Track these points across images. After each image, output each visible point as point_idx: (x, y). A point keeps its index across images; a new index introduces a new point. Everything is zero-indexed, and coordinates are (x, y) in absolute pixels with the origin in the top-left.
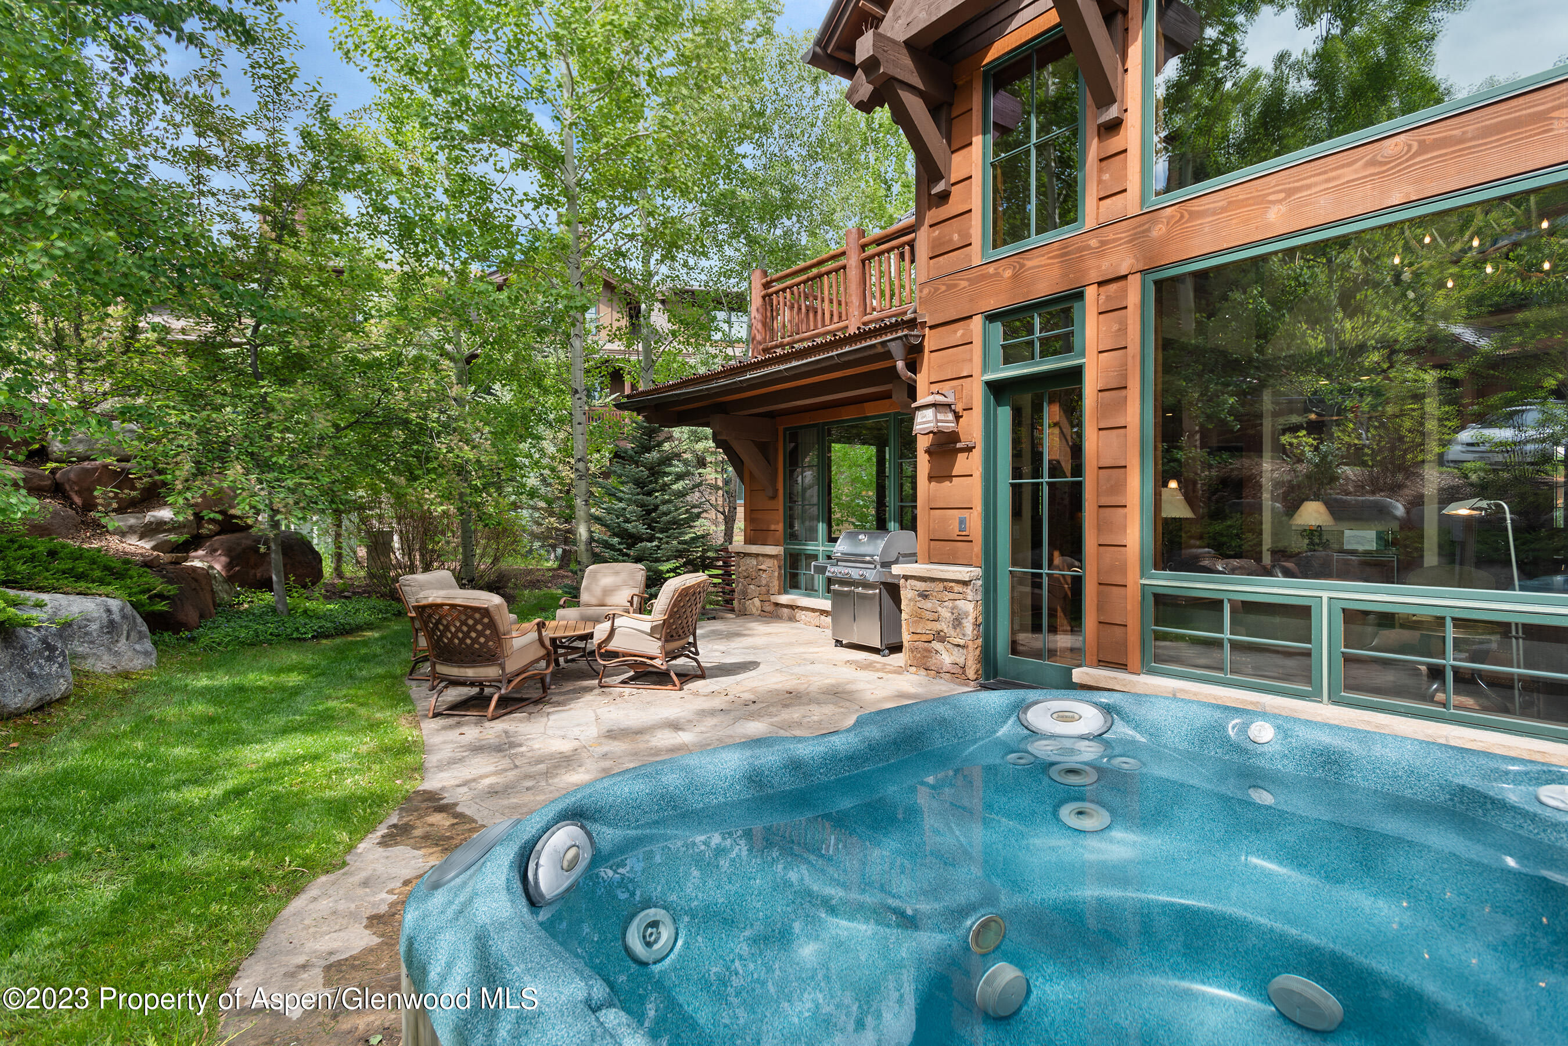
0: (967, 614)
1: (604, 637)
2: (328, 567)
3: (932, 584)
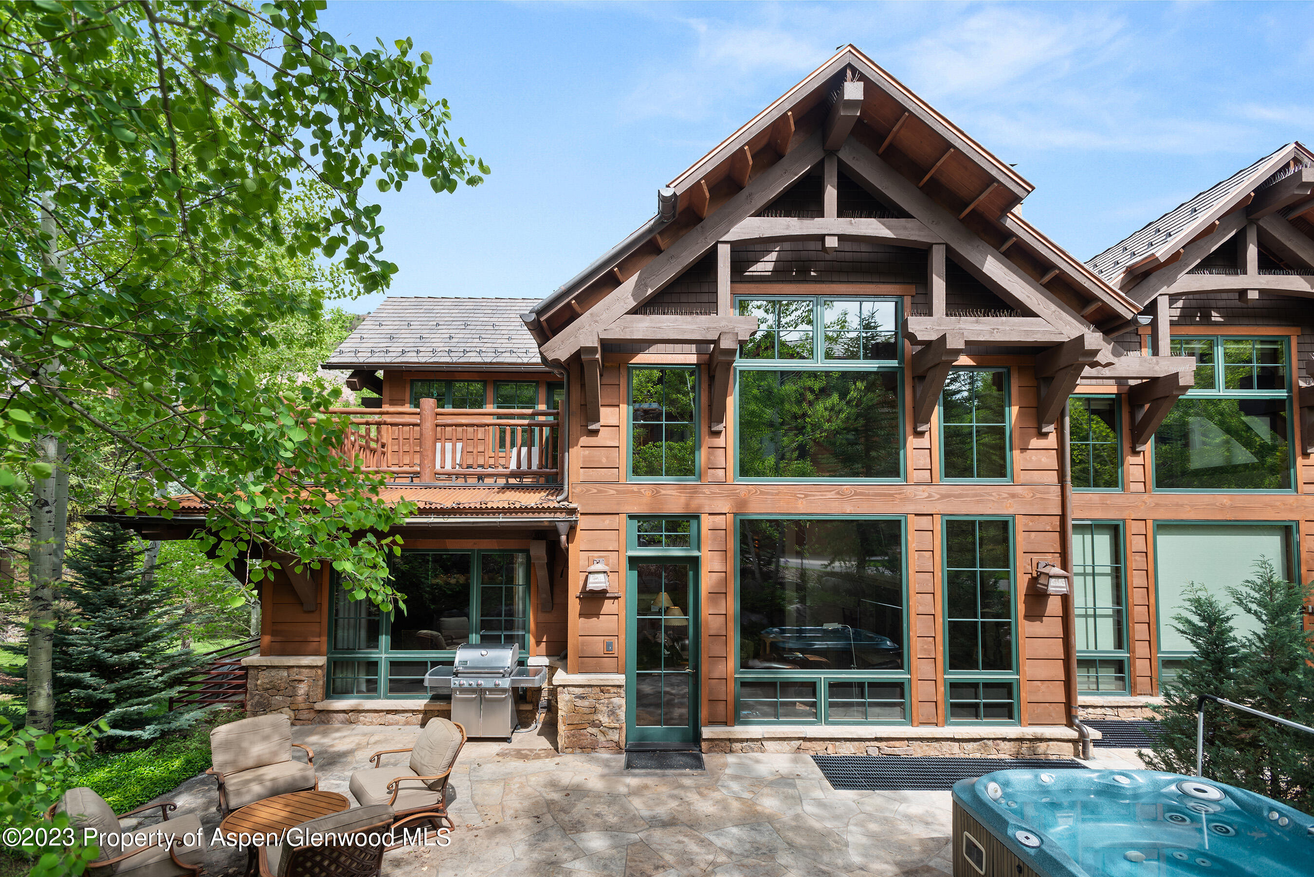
0: (620, 707)
3: (590, 689)
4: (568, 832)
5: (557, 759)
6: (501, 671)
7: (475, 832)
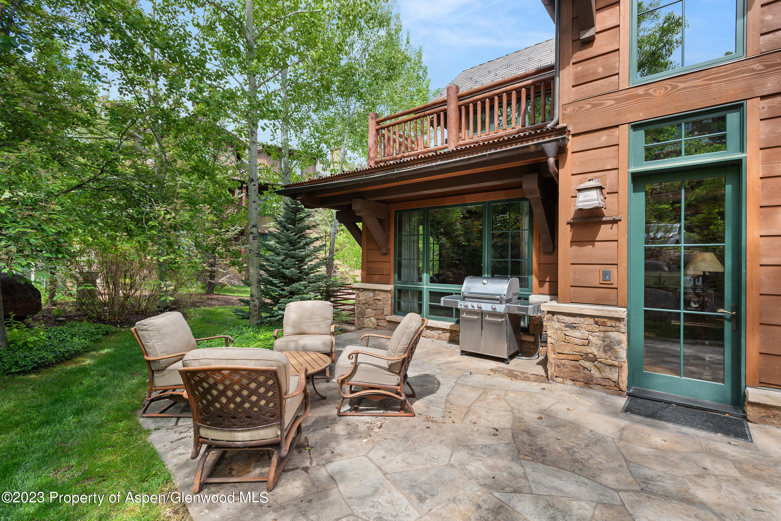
0: (619, 343)
1: (347, 373)
2: (44, 298)
3: (582, 319)
4: (522, 456)
5: (544, 385)
6: (498, 297)
7: (430, 424)
